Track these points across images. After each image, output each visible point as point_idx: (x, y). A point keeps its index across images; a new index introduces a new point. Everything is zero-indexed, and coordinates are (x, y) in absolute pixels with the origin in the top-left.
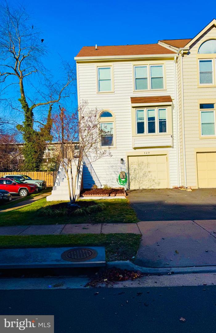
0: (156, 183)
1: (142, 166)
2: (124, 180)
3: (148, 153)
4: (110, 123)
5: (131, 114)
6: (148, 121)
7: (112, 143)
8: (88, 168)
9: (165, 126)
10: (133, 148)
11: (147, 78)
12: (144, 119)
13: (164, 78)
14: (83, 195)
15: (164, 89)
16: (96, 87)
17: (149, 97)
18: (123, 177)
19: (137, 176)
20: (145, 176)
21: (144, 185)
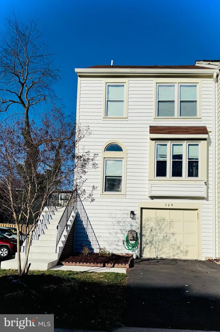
0: (182, 252)
1: (162, 224)
2: (133, 242)
3: (170, 205)
4: (120, 160)
5: (148, 149)
6: (172, 160)
7: (120, 188)
8: (83, 221)
9: (197, 169)
10: (149, 197)
11: (174, 101)
12: (166, 157)
13: (198, 102)
14: (63, 263)
15: (198, 117)
16: (103, 110)
17: (175, 127)
18: (132, 239)
19: (154, 239)
20: (166, 240)
21: (164, 253)
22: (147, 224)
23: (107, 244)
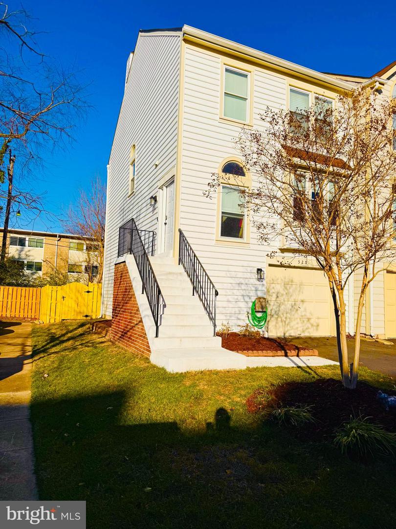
0: (312, 325)
1: (290, 288)
3: (304, 263)
7: (241, 232)
10: (279, 249)
13: (334, 125)
17: (312, 153)
18: (260, 310)
19: (281, 309)
20: (295, 310)
21: (292, 328)
22: (271, 287)
23: (225, 318)
